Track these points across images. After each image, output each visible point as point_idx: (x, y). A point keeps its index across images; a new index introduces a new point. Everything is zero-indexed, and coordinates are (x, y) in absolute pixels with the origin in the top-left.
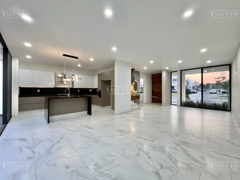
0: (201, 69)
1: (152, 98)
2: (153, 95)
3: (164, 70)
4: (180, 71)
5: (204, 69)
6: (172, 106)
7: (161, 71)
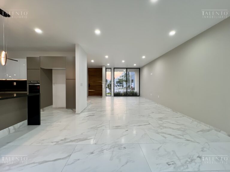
0: (126, 69)
1: (89, 92)
2: (89, 89)
3: (104, 66)
4: (113, 69)
5: (128, 69)
6: (107, 97)
7: (102, 66)
